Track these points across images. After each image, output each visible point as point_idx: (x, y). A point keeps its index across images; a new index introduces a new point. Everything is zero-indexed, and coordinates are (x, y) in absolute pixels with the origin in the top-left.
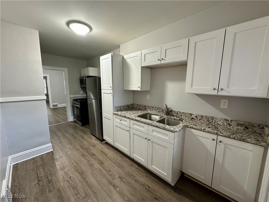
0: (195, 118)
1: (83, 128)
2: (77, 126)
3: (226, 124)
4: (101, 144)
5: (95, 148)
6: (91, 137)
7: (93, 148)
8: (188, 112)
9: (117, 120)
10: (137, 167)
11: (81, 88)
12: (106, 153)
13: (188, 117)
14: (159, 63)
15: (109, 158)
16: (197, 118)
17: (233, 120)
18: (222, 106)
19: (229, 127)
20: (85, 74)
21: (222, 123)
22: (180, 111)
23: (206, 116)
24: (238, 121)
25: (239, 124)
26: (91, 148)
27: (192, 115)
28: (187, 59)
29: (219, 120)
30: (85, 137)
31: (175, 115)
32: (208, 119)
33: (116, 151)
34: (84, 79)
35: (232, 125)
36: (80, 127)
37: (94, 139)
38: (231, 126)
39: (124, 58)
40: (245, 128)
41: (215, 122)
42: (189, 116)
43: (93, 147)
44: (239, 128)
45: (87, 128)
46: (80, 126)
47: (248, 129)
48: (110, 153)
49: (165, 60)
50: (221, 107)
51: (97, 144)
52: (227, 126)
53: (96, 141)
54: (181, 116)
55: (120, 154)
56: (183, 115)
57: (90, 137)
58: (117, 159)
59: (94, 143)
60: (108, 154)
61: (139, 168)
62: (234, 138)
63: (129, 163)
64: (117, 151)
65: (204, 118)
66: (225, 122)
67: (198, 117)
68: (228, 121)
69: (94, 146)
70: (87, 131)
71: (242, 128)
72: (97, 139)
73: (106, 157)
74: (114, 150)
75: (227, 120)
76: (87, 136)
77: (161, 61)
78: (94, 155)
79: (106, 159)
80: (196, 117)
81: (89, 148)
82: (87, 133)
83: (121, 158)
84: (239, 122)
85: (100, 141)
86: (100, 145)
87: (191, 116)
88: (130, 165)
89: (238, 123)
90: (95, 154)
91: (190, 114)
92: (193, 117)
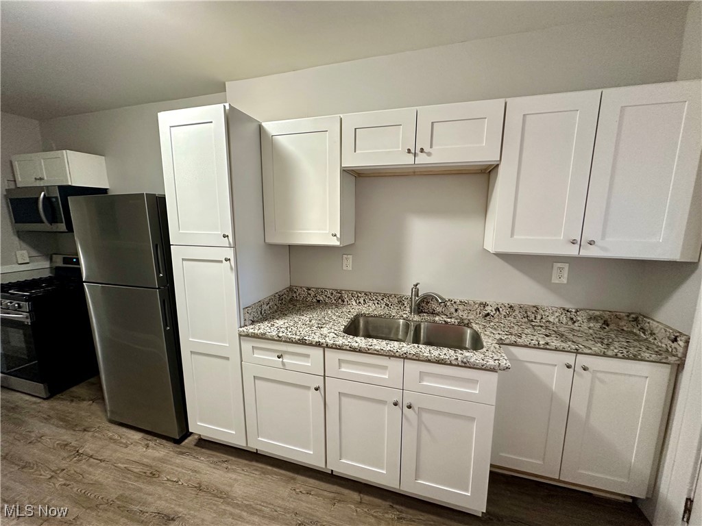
0: (494, 312)
1: (60, 405)
2: (20, 403)
3: (564, 321)
4: (183, 453)
5: (161, 484)
6: (116, 437)
7: (150, 488)
8: (475, 299)
9: (262, 358)
10: (356, 496)
11: (20, 235)
12: (222, 487)
13: (475, 313)
14: (408, 160)
15: (246, 506)
16: (498, 312)
17: (581, 310)
18: (555, 280)
19: (572, 326)
20: (41, 179)
21: (557, 320)
22: (451, 298)
23: (522, 306)
24: (590, 310)
25: (591, 318)
26: (140, 490)
27: (485, 305)
28: (499, 159)
29: (551, 311)
30: (88, 448)
31: (439, 309)
32: (526, 312)
33: (254, 463)
34: (37, 199)
35: (578, 321)
36: (35, 403)
37: (136, 443)
38: (576, 324)
39: (265, 131)
40: (604, 324)
41: (542, 318)
42: (478, 311)
43: (150, 483)
44: (592, 325)
45: (81, 399)
46: (34, 399)
47: (608, 326)
48: (235, 480)
49: (429, 154)
50: (553, 282)
51: (162, 460)
52: (567, 324)
53: (150, 450)
54: (456, 310)
55: (275, 469)
56: (461, 307)
57: (115, 441)
58: (276, 498)
59: (145, 461)
60: (231, 486)
61: (366, 498)
62: (616, 356)
63: (325, 493)
64: (257, 461)
65: (517, 312)
66: (563, 316)
67: (501, 309)
68: (570, 312)
69: (153, 475)
70: (83, 413)
71: (598, 325)
72: (150, 437)
73: (228, 504)
74: (246, 462)
75: (568, 311)
76: (93, 437)
77: (415, 155)
78: (173, 519)
79: (231, 514)
80: (496, 310)
81: (127, 493)
82: (86, 424)
83: (290, 486)
84: (591, 312)
85: (169, 445)
86: (179, 460)
87: (482, 308)
88: (334, 501)
89: (591, 314)
90: (177, 512)
91: (481, 304)
92: (489, 311)
